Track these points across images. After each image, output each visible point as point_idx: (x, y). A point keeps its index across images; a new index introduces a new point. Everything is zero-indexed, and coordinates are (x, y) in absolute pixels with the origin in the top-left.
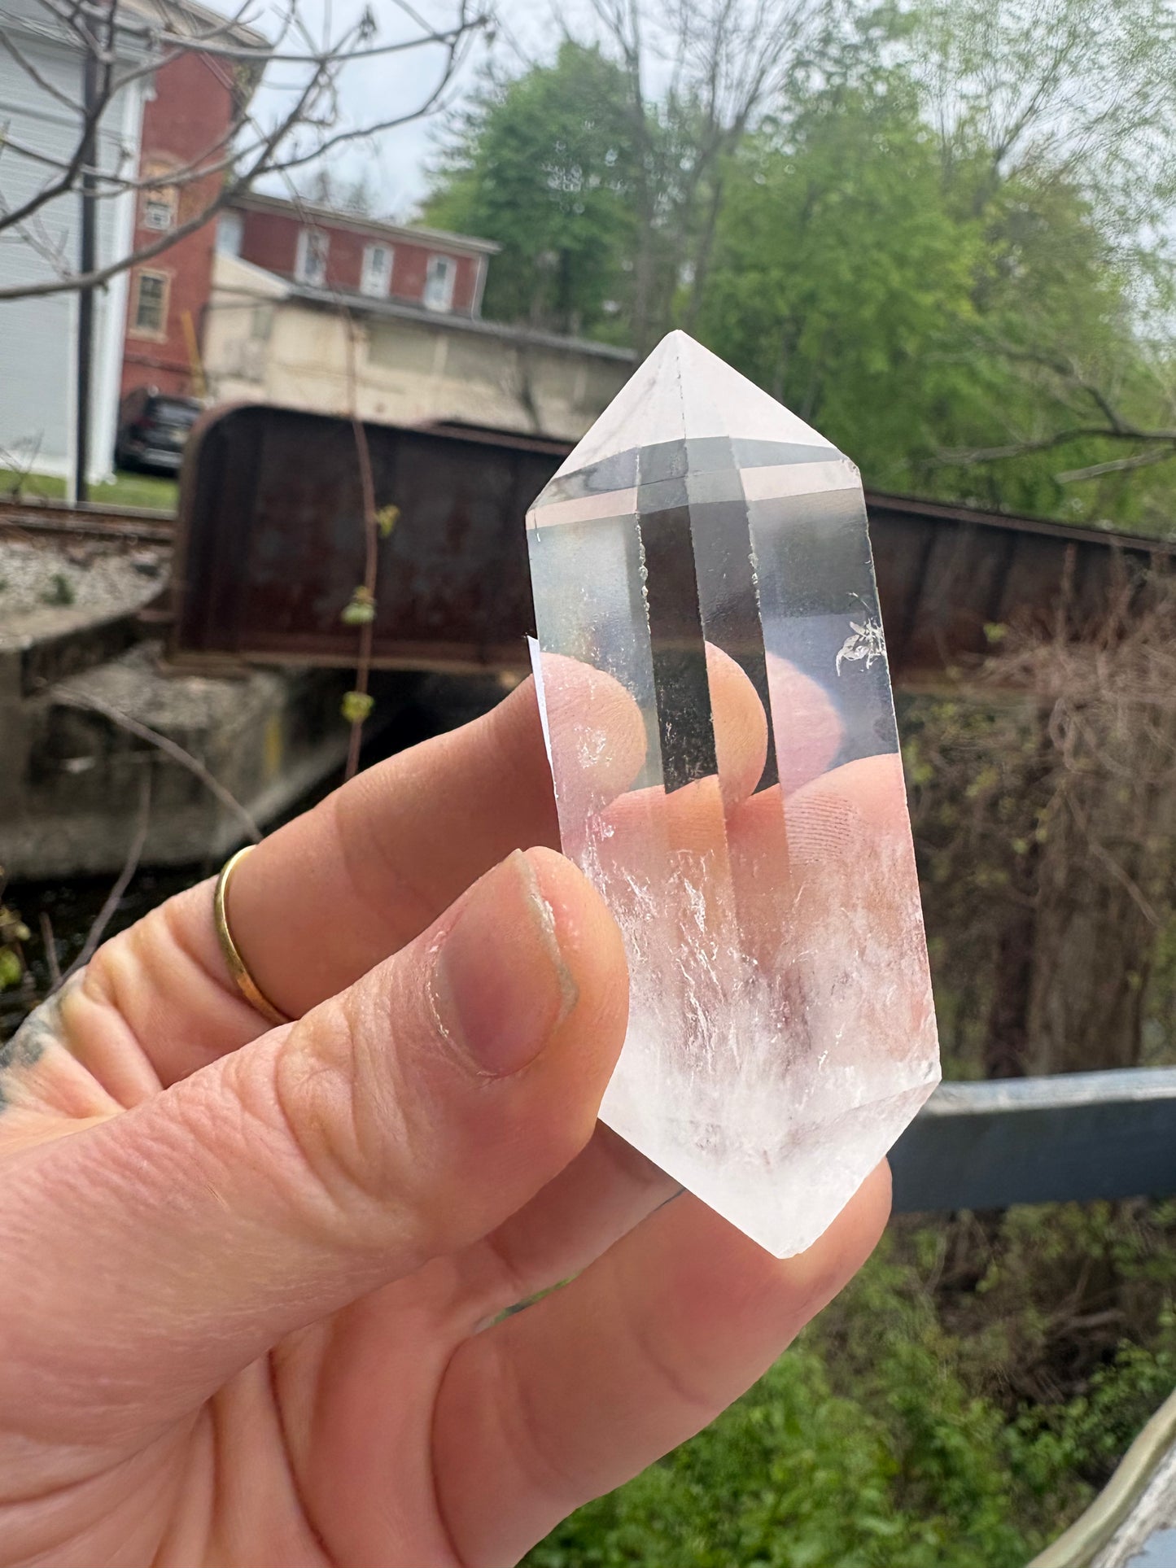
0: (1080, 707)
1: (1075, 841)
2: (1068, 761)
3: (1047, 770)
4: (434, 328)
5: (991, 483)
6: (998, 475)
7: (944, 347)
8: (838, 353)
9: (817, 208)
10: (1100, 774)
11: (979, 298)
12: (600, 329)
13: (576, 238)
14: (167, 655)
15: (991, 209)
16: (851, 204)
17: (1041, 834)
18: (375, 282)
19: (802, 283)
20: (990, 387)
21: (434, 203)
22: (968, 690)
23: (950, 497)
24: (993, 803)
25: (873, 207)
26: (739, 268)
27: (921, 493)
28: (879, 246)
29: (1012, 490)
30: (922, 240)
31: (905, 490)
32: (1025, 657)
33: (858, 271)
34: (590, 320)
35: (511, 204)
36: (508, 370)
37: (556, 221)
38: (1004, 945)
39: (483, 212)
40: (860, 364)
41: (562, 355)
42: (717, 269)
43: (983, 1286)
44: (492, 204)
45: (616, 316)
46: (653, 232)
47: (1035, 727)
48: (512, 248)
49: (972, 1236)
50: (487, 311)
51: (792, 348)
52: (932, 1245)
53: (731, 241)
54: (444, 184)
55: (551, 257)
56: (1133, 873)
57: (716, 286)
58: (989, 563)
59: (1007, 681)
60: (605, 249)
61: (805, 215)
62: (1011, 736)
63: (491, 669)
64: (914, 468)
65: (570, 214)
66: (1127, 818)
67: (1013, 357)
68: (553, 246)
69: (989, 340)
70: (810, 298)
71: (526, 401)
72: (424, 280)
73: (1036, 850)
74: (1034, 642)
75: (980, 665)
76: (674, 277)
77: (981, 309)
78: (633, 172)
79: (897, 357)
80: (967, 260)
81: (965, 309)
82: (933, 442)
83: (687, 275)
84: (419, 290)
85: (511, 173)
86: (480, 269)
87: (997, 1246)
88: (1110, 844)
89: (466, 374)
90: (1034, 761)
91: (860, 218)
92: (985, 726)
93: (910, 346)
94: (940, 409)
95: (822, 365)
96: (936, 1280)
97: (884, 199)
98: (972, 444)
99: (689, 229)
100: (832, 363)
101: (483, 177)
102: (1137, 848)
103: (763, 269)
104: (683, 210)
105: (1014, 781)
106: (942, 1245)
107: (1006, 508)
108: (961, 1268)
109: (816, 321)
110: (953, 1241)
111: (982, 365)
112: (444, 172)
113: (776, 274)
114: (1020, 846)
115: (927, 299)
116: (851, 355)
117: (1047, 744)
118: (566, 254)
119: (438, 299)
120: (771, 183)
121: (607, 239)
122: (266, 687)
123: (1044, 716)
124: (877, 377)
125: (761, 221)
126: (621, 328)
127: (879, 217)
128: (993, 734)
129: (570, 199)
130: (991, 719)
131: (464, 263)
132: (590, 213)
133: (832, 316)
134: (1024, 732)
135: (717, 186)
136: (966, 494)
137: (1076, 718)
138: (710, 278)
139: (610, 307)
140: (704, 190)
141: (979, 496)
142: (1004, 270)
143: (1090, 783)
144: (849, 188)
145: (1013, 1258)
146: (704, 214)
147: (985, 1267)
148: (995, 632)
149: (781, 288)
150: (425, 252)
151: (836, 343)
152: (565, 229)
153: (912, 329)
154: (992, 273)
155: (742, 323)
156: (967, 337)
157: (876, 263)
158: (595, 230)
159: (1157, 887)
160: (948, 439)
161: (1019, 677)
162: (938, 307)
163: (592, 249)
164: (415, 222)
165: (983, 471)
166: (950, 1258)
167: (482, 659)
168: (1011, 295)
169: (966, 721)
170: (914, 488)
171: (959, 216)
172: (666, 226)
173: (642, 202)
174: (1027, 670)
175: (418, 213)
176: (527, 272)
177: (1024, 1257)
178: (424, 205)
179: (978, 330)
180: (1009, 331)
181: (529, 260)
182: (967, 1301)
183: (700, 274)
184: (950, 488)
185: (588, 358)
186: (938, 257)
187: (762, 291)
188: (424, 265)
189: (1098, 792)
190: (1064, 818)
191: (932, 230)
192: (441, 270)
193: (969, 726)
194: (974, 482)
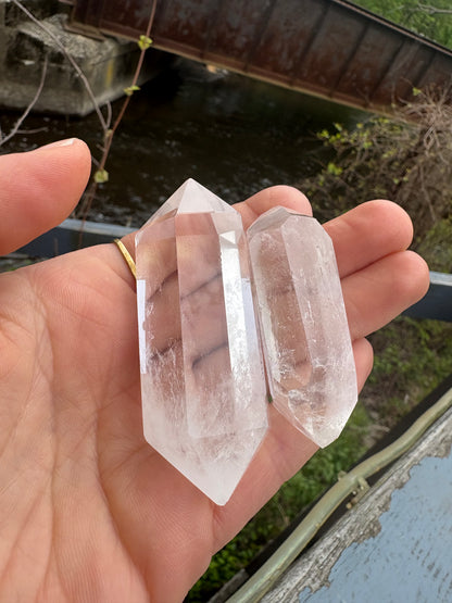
0: (438, 132)
1: (417, 184)
2: (427, 153)
3: (416, 154)
5: (434, 26)
6: (438, 24)
10: (436, 160)
14: (69, 21)
17: (405, 179)
22: (397, 116)
23: (413, 29)
24: (391, 163)
27: (402, 25)
29: (441, 34)
31: (397, 21)
32: (425, 105)
47: (418, 136)
56: (433, 202)
58: (421, 63)
59: (414, 117)
62: (407, 138)
63: (205, 62)
64: (405, 12)
66: (440, 180)
73: (400, 184)
74: (431, 101)
75: (404, 105)
88: (429, 189)
90: (412, 150)
92: (399, 132)
102: (439, 192)
105: (402, 156)
107: (435, 41)
114: (396, 181)
117: (420, 144)
122: (110, 46)
123: (423, 132)
128: (400, 135)
130: (401, 128)
134: (413, 137)
136: (421, 30)
137: (436, 136)
141: (426, 32)
143: (431, 163)
148: (416, 92)
159: (441, 208)
160: (424, 1)
165: (433, 20)
169: (391, 127)
170: (401, 20)
174: (423, 111)
184: (415, 26)
189: (432, 168)
190: (416, 175)
193: (392, 130)
194: (428, 25)
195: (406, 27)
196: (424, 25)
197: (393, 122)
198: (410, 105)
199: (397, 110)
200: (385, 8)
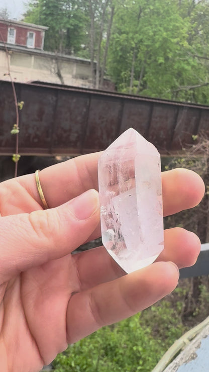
4: (30, 54)
5: (194, 95)
6: (196, 93)
7: (180, 55)
8: (150, 58)
9: (142, 14)
11: (190, 40)
12: (80, 53)
13: (71, 25)
15: (192, 14)
16: (153, 12)
18: (11, 39)
19: (139, 37)
20: (193, 67)
21: (28, 14)
22: (188, 155)
23: (181, 100)
25: (158, 14)
26: (121, 33)
27: (174, 99)
28: (160, 25)
29: (200, 97)
30: (172, 23)
31: (170, 98)
32: (204, 143)
33: (155, 32)
34: (77, 50)
35: (51, 14)
36: (53, 66)
37: (65, 20)
38: (199, 224)
39: (43, 17)
40: (155, 61)
41: (69, 60)
42: (113, 34)
43: (194, 314)
44: (45, 14)
45: (85, 49)
46: (94, 22)
48: (52, 28)
49: (191, 302)
50: (46, 48)
51: (136, 57)
52: (181, 305)
53: (117, 25)
54: (31, 9)
55: (65, 31)
57: (113, 38)
58: (194, 118)
59: (199, 152)
60: (80, 28)
61: (139, 17)
62: (200, 166)
63: (54, 155)
64: (173, 92)
65: (69, 17)
67: (199, 58)
68: (64, 27)
69: (192, 53)
70: (141, 41)
71: (59, 75)
72: (26, 39)
74: (206, 140)
75: (192, 147)
76: (101, 36)
77: (190, 44)
78: (88, 4)
79: (167, 59)
80: (186, 29)
81: (186, 44)
82: (177, 84)
83: (105, 35)
84: (25, 42)
85: (50, 5)
86: (43, 34)
87: (198, 304)
89: (40, 67)
91: (155, 16)
92: (193, 164)
93: (170, 55)
94: (179, 75)
95: (145, 62)
96: (182, 313)
97: (162, 11)
98: (189, 84)
99: (105, 21)
100: (149, 61)
101: (42, 6)
103: (127, 34)
104: (103, 15)
106: (184, 305)
107: (199, 103)
108: (189, 310)
109: (143, 48)
110: (187, 304)
111: (191, 60)
112: (30, 5)
113: (131, 35)
115: (175, 40)
116: (153, 58)
118: (68, 30)
119: (31, 44)
120: (128, 6)
121: (81, 25)
124: (161, 64)
125: (126, 18)
126: (86, 52)
127: (161, 16)
128: (195, 166)
129: (69, 13)
130: (194, 162)
131: (38, 33)
132: (75, 17)
133: (147, 46)
134: (203, 165)
135: (113, 8)
136: (187, 99)
138: (112, 36)
139: (83, 46)
140: (109, 9)
141: (191, 100)
142: (197, 33)
144: (152, 7)
145: (202, 306)
146: (109, 16)
147: (195, 309)
148: (195, 137)
149: (133, 39)
150: (26, 30)
151: (149, 54)
152: (68, 22)
153: (171, 50)
154: (193, 33)
155: (121, 50)
156: (186, 52)
157: (160, 30)
158: (77, 22)
160: (182, 83)
161: (202, 149)
162: (177, 43)
163: (76, 28)
164: (22, 20)
165: (192, 92)
166: (186, 308)
167: (50, 152)
168: (199, 39)
170: (172, 97)
171: (184, 16)
172: (99, 20)
173: (91, 13)
174: (204, 148)
175: (23, 18)
176: (57, 35)
177: (205, 306)
178: (25, 15)
179: (190, 50)
180: (198, 50)
181: (57, 32)
182: (190, 318)
183: (109, 35)
184: (183, 98)
185: (77, 61)
186: (178, 28)
187: (127, 40)
188: (26, 34)
191: (176, 20)
192: (31, 35)
193: (189, 164)
194: (189, 95)
195: (177, 100)
196: (187, 96)
197: (187, 159)
198: (194, 146)
199: (186, 151)
200: (160, 93)
